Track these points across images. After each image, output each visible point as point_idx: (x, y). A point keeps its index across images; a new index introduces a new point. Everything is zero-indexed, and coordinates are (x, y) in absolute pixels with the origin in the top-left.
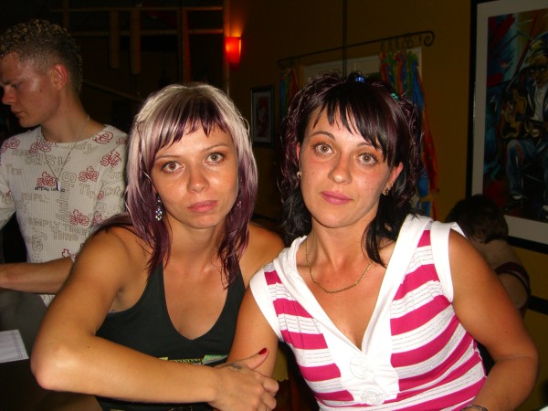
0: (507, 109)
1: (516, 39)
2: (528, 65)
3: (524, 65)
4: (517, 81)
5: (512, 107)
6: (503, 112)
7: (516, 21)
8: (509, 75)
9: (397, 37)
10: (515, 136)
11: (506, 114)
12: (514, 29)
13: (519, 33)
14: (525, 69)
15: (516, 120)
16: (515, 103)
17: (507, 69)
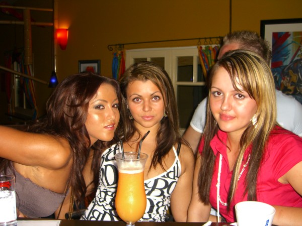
0: (285, 80)
1: (291, 45)
2: (299, 58)
3: (296, 58)
4: (292, 66)
5: (288, 79)
6: (282, 81)
7: (291, 36)
8: (287, 63)
9: (206, 38)
10: (291, 93)
11: (285, 82)
12: (289, 40)
13: (293, 42)
14: (297, 60)
15: (291, 85)
16: (290, 77)
17: (285, 59)
